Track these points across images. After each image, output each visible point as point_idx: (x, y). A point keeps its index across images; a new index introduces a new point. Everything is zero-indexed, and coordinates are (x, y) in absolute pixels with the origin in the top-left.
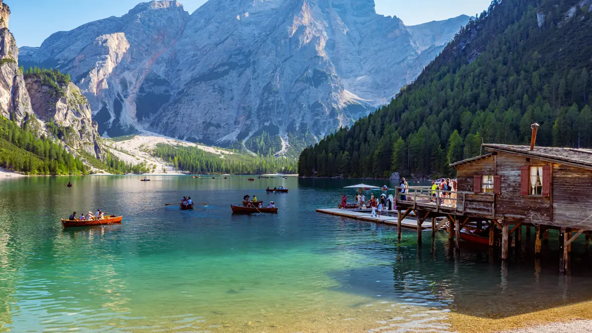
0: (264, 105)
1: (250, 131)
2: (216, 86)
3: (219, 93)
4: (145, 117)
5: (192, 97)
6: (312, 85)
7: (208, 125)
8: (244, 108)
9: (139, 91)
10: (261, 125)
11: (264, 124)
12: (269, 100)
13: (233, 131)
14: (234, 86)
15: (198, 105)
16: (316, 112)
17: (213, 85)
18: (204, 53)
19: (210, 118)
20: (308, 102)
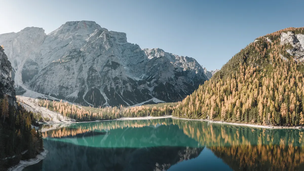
0: (90, 78)
1: (85, 91)
2: (66, 67)
3: (67, 70)
4: (27, 81)
5: (53, 71)
6: (113, 69)
7: (61, 87)
8: (80, 79)
9: (23, 67)
10: (90, 88)
11: (91, 88)
12: (93, 75)
13: (75, 91)
14: (74, 67)
15: (56, 76)
16: (116, 82)
17: (64, 66)
18: (55, 51)
19: (63, 83)
20: (112, 77)
